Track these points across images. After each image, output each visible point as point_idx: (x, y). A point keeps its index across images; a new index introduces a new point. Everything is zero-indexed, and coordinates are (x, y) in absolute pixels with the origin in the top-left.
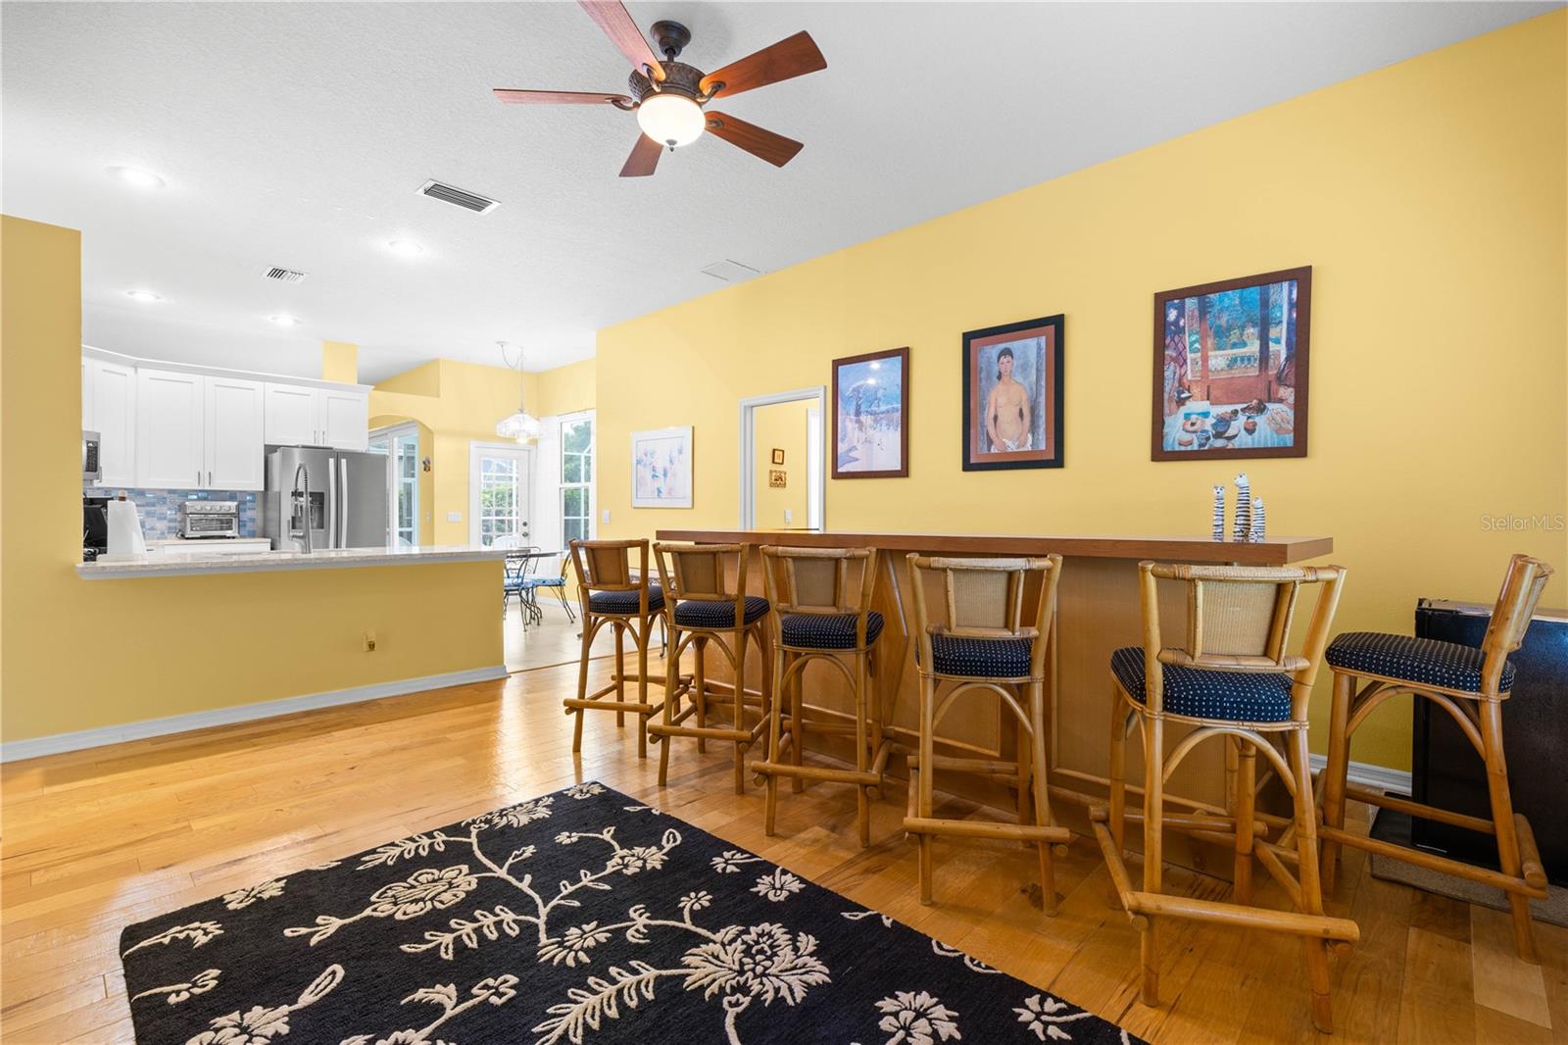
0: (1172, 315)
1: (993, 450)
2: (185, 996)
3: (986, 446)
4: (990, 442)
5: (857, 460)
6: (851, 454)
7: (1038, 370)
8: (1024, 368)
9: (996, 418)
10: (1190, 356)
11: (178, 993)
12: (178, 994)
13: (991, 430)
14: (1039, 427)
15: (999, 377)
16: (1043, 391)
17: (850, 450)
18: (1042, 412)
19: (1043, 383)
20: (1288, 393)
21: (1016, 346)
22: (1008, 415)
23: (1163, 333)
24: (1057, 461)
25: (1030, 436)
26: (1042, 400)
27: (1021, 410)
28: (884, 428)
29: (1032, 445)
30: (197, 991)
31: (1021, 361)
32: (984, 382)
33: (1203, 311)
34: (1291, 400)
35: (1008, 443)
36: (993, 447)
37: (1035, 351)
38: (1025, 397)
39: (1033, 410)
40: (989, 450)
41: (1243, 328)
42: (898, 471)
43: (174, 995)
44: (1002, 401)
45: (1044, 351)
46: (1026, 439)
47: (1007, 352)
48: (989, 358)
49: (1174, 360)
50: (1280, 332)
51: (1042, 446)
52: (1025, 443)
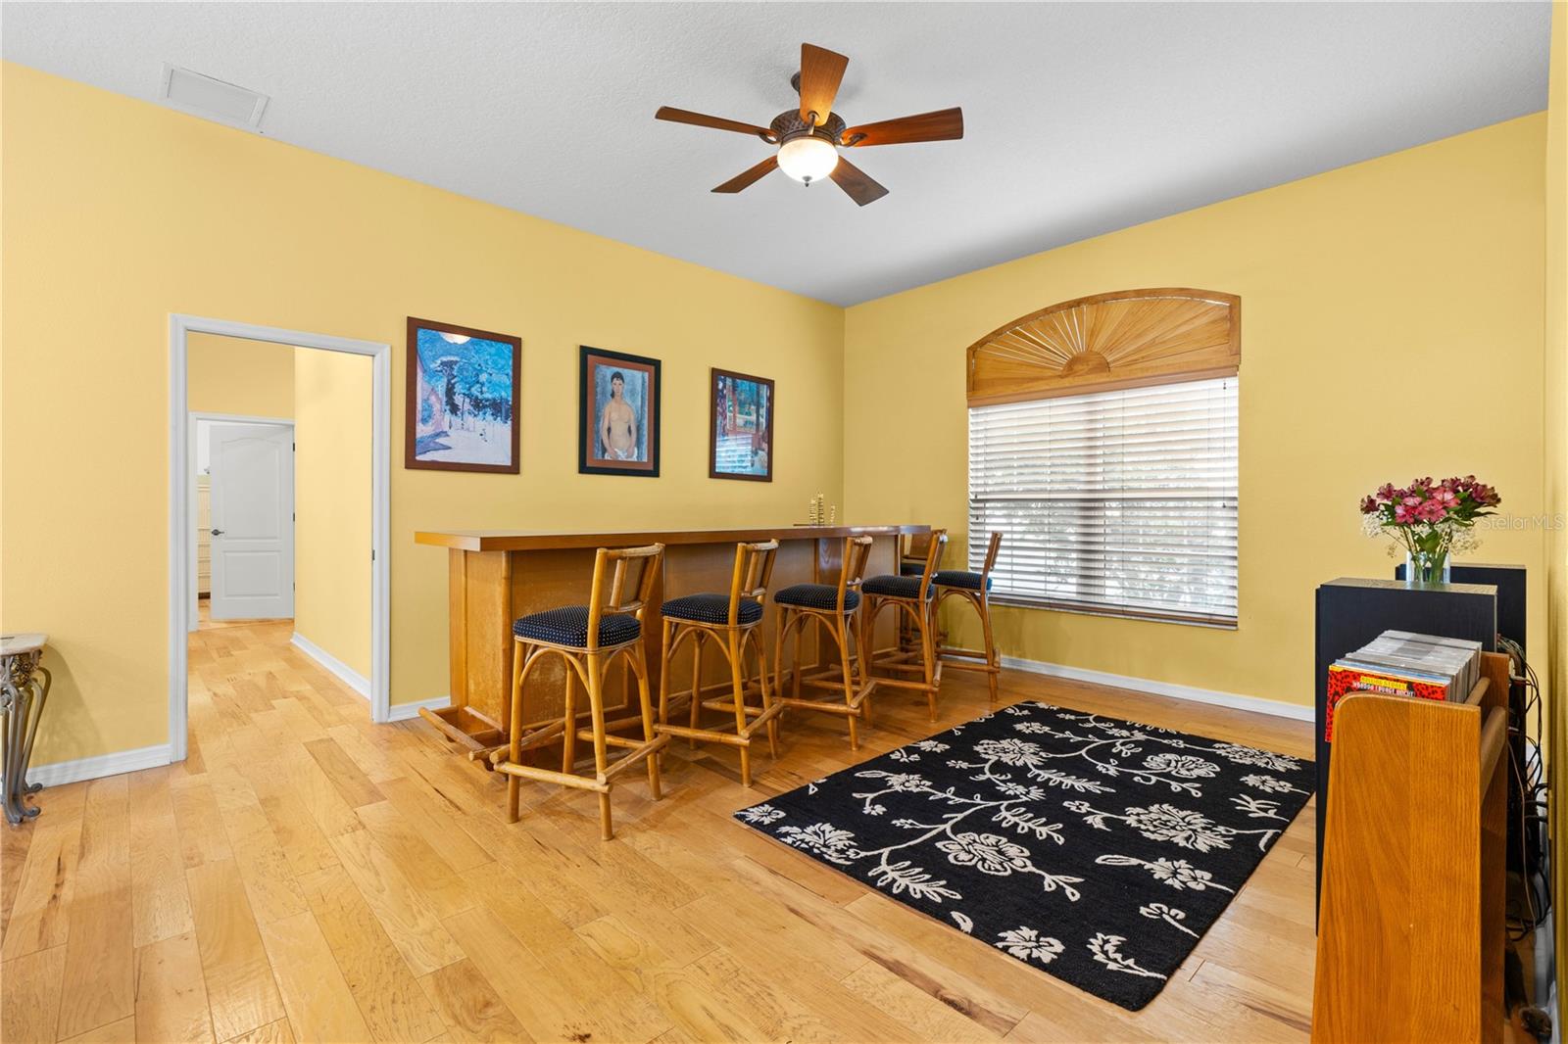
0: (721, 385)
1: (607, 457)
2: (1174, 912)
3: (600, 453)
4: (604, 450)
5: (450, 448)
6: (437, 440)
7: (642, 398)
8: (633, 392)
9: (609, 430)
10: (728, 414)
11: (1174, 918)
12: (1174, 916)
13: (606, 442)
14: (643, 443)
15: (613, 395)
16: (646, 416)
17: (438, 435)
18: (645, 433)
19: (646, 409)
20: (765, 446)
21: (626, 372)
22: (619, 430)
23: (716, 396)
24: (655, 472)
25: (636, 449)
26: (645, 422)
27: (629, 428)
28: (489, 417)
29: (638, 457)
30: (1165, 909)
31: (630, 387)
32: (599, 397)
33: (734, 388)
34: (767, 450)
35: (620, 453)
36: (606, 455)
37: (640, 381)
38: (632, 417)
39: (639, 429)
40: (603, 457)
41: (750, 404)
42: (508, 467)
43: (1178, 918)
44: (615, 416)
45: (647, 384)
46: (633, 452)
47: (618, 376)
48: (604, 376)
49: (721, 414)
50: (763, 411)
51: (645, 460)
52: (633, 455)
